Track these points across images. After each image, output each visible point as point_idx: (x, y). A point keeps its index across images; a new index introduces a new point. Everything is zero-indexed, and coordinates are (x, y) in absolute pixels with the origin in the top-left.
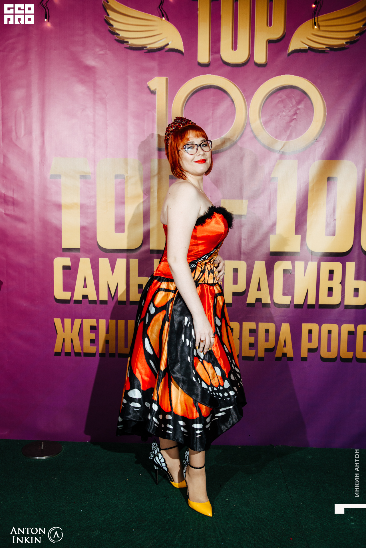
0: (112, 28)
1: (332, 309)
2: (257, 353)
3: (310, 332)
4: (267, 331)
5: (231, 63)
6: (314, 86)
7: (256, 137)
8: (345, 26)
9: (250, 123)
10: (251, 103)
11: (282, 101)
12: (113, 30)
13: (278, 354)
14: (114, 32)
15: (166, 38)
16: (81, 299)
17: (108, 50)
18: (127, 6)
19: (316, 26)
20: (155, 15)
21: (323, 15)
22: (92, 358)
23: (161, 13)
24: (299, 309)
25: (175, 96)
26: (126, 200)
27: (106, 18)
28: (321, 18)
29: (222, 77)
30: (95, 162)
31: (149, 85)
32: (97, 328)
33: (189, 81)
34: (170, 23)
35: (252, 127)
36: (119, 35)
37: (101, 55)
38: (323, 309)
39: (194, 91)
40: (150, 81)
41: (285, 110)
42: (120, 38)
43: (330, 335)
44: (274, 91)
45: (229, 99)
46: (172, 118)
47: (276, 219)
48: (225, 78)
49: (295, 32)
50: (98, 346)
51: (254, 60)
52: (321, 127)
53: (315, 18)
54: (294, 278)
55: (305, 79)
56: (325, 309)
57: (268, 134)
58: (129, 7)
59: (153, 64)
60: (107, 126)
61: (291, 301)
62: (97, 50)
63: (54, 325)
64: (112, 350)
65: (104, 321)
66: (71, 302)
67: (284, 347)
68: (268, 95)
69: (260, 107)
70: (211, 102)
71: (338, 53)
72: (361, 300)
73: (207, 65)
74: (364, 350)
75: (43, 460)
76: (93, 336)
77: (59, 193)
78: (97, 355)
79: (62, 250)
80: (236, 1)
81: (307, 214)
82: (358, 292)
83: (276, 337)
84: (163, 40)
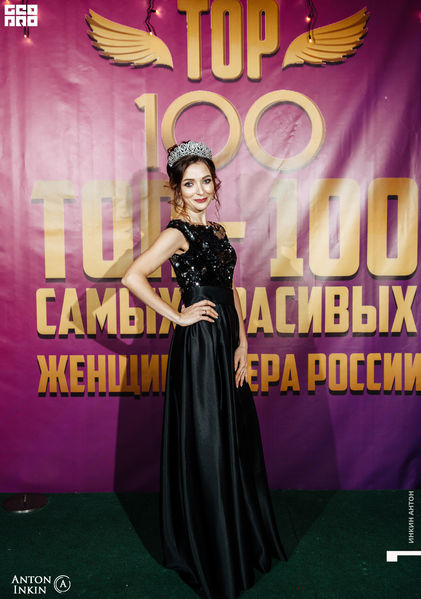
0: (97, 43)
1: (339, 337)
2: (260, 387)
3: (317, 362)
4: (270, 363)
5: (223, 79)
6: (311, 101)
7: (252, 155)
8: (341, 40)
9: (246, 140)
10: (245, 120)
11: (279, 117)
12: (97, 46)
13: (284, 388)
14: (98, 47)
15: (154, 53)
16: (67, 333)
17: (93, 67)
18: (112, 20)
19: (310, 40)
20: (142, 30)
21: (318, 29)
22: (80, 398)
23: (148, 28)
24: (304, 338)
25: (165, 114)
26: (114, 225)
27: (90, 34)
28: (316, 31)
29: (214, 93)
30: (80, 185)
31: (136, 103)
32: (85, 365)
33: (179, 98)
34: (158, 38)
35: (247, 145)
36: (103, 50)
37: (84, 71)
38: (330, 337)
39: (184, 108)
40: (138, 98)
41: (281, 127)
42: (105, 53)
43: (339, 365)
44: (270, 107)
45: (222, 116)
46: (162, 137)
47: (276, 242)
48: (217, 94)
49: (290, 46)
50: (86, 384)
51: (247, 75)
52: (321, 143)
53: (310, 31)
54: (298, 305)
55: (302, 94)
56: (332, 338)
57: (265, 152)
58: (114, 21)
59: (141, 81)
60: (93, 146)
61: (295, 330)
62: (81, 66)
63: (37, 363)
64: (102, 389)
65: (93, 357)
66: (56, 337)
67: (289, 380)
68: (263, 111)
69: (256, 122)
70: (203, 119)
71: (335, 67)
72: (370, 327)
73: (198, 81)
74: (376, 381)
75: (26, 513)
76: (81, 374)
77: (41, 219)
78: (86, 395)
79: (45, 281)
80: (227, 14)
81: (308, 236)
82: (366, 318)
83: (280, 369)
84: (151, 56)
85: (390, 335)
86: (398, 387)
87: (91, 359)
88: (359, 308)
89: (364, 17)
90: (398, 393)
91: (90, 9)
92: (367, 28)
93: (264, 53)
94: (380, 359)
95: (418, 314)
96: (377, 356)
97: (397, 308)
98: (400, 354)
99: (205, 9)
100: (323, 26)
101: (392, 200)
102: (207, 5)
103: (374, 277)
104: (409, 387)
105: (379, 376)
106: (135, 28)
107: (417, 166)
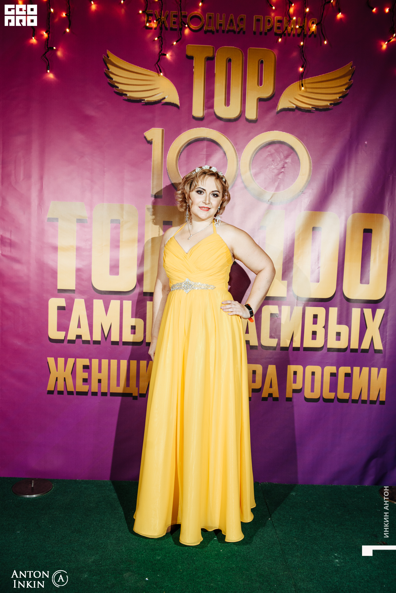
0: (112, 81)
1: (315, 352)
3: (295, 373)
4: (254, 372)
5: (224, 118)
6: (301, 142)
7: (247, 187)
8: (330, 89)
9: (241, 174)
10: (242, 156)
11: (272, 155)
12: (112, 83)
15: (163, 92)
16: (75, 339)
17: (108, 101)
19: (303, 87)
21: (310, 78)
22: (84, 396)
23: (159, 69)
24: (285, 351)
25: (171, 147)
26: (121, 244)
27: (106, 72)
28: (307, 80)
29: (215, 131)
30: (92, 206)
31: (145, 136)
32: (90, 367)
33: (184, 133)
34: (168, 79)
35: (243, 178)
36: (118, 87)
37: (100, 105)
38: (308, 352)
39: (188, 142)
40: (147, 132)
41: (273, 163)
42: (119, 90)
43: (314, 376)
44: (264, 145)
45: (221, 151)
46: (167, 167)
48: (218, 131)
49: (284, 92)
50: (90, 385)
51: (246, 116)
52: (307, 180)
54: (281, 322)
55: (293, 135)
56: (310, 352)
59: (150, 116)
60: (104, 172)
61: (277, 344)
62: (97, 100)
63: (47, 364)
64: (104, 389)
65: (97, 360)
66: (65, 342)
67: (270, 388)
68: (258, 149)
69: (251, 159)
70: (204, 153)
71: (323, 113)
72: (342, 344)
73: (201, 119)
74: (345, 391)
75: (33, 498)
76: (86, 375)
77: (55, 236)
78: (90, 394)
79: (57, 291)
80: (229, 61)
81: (293, 261)
82: (340, 336)
83: (262, 378)
84: (160, 94)
85: (359, 351)
86: (364, 397)
87: (95, 362)
88: (334, 327)
89: (350, 70)
90: (364, 402)
91: (107, 50)
92: (353, 80)
93: (261, 98)
94: (350, 372)
95: (385, 334)
96: (348, 369)
97: (367, 328)
98: (368, 368)
99: (211, 55)
100: (313, 76)
101: (368, 233)
102: (212, 52)
103: (348, 300)
104: (373, 397)
105: (348, 387)
106: (148, 69)
107: (390, 204)
